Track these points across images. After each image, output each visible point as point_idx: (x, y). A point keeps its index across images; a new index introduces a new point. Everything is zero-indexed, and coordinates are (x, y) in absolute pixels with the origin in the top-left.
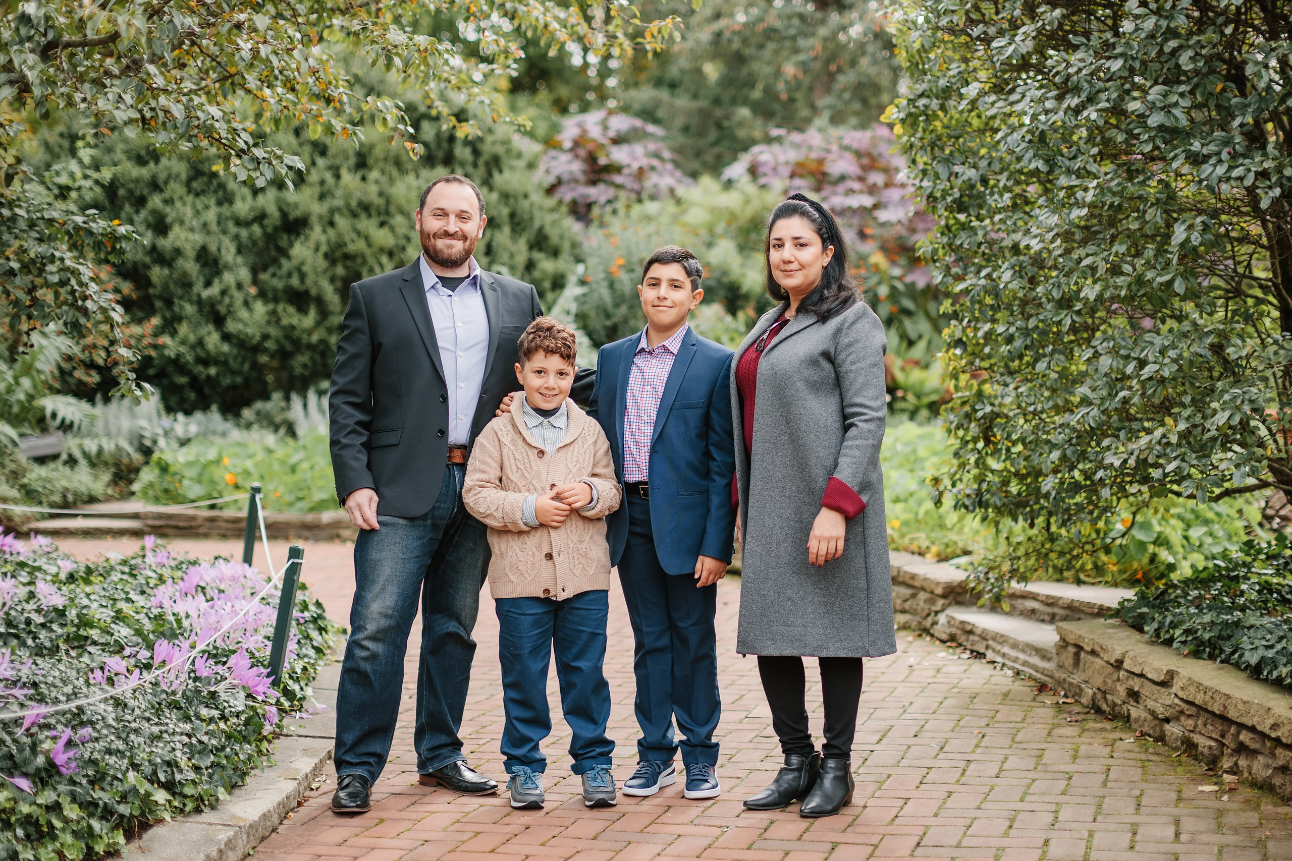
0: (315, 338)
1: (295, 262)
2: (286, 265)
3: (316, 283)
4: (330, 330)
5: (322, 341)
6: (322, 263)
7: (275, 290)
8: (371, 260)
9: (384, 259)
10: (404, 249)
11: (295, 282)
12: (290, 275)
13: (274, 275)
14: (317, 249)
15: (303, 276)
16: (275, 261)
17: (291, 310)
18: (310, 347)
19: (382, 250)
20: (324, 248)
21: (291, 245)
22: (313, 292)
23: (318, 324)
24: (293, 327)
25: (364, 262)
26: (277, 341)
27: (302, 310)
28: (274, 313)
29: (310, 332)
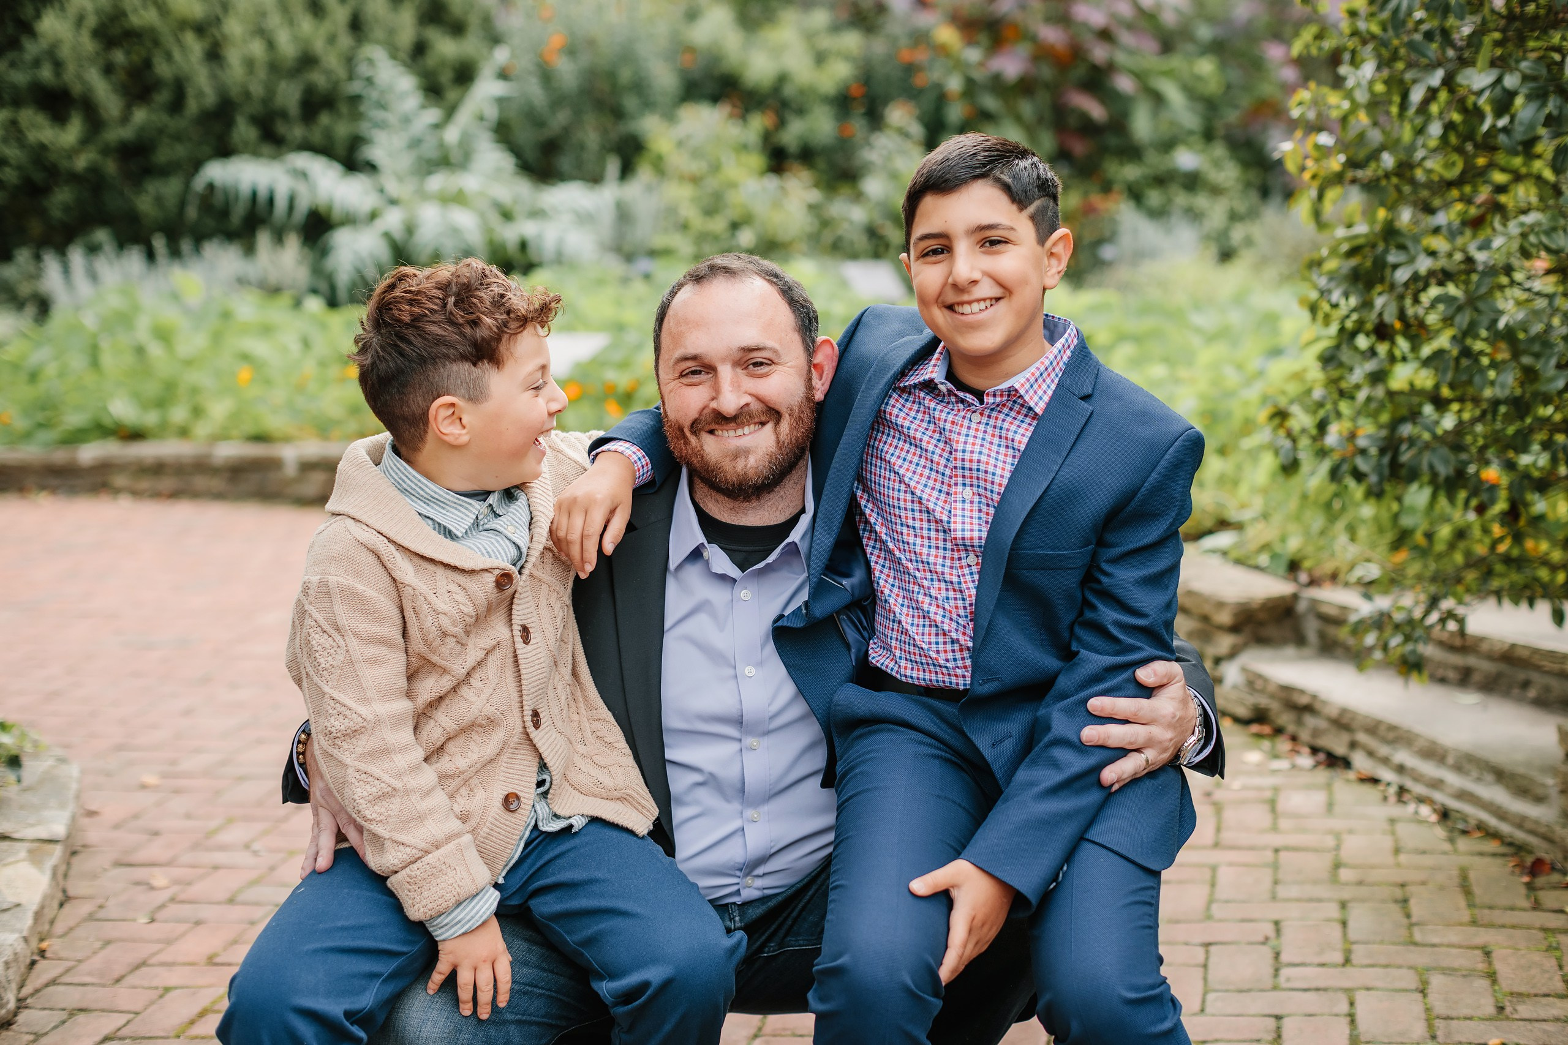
0: (81, 162)
1: (44, 44)
2: (31, 49)
3: (80, 77)
4: (106, 151)
5: (94, 170)
6: (88, 45)
7: (14, 87)
8: (168, 40)
9: (189, 38)
10: (218, 20)
11: (46, 73)
12: (37, 63)
13: (13, 65)
14: (80, 21)
15: (58, 65)
16: (14, 44)
17: (41, 119)
18: (74, 178)
19: (184, 24)
20: (92, 21)
21: (38, 16)
22: (77, 89)
23: (85, 141)
24: (43, 147)
25: (157, 43)
26: (19, 168)
27: (59, 118)
28: (14, 123)
29: (72, 153)
